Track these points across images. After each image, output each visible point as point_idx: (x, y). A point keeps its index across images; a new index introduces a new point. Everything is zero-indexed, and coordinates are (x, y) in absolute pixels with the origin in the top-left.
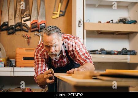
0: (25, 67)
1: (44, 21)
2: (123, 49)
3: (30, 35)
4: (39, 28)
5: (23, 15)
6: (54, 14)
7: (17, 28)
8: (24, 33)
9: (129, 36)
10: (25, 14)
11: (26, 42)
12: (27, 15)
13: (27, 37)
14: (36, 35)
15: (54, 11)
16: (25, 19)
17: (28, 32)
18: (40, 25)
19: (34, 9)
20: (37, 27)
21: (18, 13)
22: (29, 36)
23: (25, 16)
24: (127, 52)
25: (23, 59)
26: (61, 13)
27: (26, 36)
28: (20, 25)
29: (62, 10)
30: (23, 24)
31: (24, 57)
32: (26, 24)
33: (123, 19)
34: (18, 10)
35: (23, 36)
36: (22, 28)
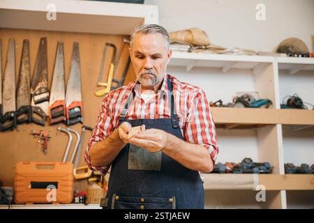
0: (34, 204)
1: (78, 102)
2: (244, 161)
3: (49, 131)
4: (68, 117)
5: (34, 89)
6: (99, 86)
7: (20, 117)
8: (35, 128)
9: (256, 131)
10: (38, 87)
11: (40, 147)
12: (43, 90)
13: (43, 136)
14: (62, 131)
15: (100, 80)
16: (37, 98)
17: (43, 125)
18: (70, 110)
19: (58, 77)
20: (62, 115)
21: (23, 86)
22: (45, 135)
23: (38, 92)
24: (252, 168)
25: (30, 187)
26: (115, 85)
27: (39, 135)
28: (27, 110)
29: (116, 78)
30: (33, 110)
31: (32, 183)
32: (39, 108)
33: (242, 97)
34: (23, 80)
35: (34, 134)
36: (32, 118)
